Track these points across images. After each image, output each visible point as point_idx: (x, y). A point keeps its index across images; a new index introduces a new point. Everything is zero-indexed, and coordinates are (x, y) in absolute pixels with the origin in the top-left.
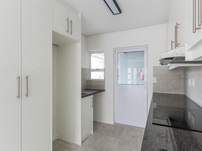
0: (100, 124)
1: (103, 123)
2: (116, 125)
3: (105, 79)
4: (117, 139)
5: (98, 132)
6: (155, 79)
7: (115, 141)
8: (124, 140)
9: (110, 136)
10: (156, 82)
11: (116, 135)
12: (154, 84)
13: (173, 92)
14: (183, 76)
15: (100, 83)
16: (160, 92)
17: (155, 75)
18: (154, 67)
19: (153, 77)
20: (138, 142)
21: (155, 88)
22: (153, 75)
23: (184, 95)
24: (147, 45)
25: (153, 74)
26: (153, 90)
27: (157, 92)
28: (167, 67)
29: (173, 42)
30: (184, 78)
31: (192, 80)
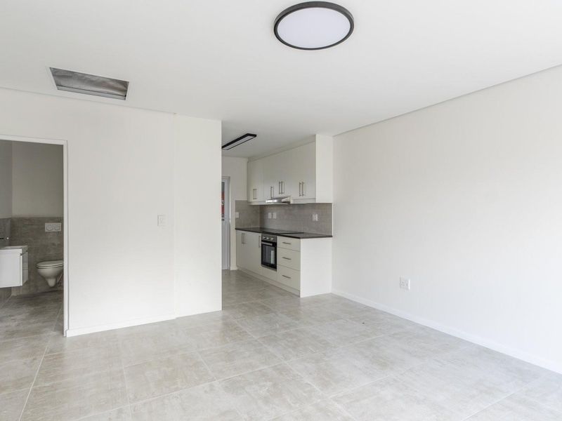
6: (238, 213)
10: (238, 217)
13: (252, 226)
14: (259, 211)
17: (237, 210)
18: (236, 201)
19: (235, 212)
21: (237, 223)
24: (230, 177)
25: (235, 208)
26: (236, 226)
27: (239, 227)
28: (248, 202)
29: (272, 187)
30: (261, 213)
31: (274, 213)
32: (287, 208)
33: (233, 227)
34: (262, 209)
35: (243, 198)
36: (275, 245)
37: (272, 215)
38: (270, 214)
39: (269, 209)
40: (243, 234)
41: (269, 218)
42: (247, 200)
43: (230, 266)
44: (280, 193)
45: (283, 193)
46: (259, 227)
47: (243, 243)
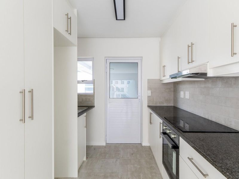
0: (89, 147)
1: (92, 146)
2: (108, 146)
3: (94, 92)
4: (117, 160)
5: (91, 157)
6: (150, 92)
7: (115, 162)
8: (123, 159)
9: (108, 159)
10: (150, 95)
11: (114, 156)
12: (148, 97)
13: (165, 105)
14: (172, 89)
15: (88, 97)
16: (154, 105)
17: (149, 88)
18: (148, 80)
19: (148, 90)
20: (138, 158)
21: (149, 101)
22: (148, 88)
23: (174, 106)
24: (142, 57)
25: (148, 86)
26: (148, 104)
27: (151, 105)
29: (179, 58)
30: (174, 91)
31: (186, 92)
32: (203, 86)
35: (155, 76)
37: (185, 93)
39: (181, 87)
40: (150, 113)
41: (181, 97)
42: (159, 78)
43: (143, 141)
44: (189, 63)
45: (194, 61)
46: (173, 105)
47: (151, 123)
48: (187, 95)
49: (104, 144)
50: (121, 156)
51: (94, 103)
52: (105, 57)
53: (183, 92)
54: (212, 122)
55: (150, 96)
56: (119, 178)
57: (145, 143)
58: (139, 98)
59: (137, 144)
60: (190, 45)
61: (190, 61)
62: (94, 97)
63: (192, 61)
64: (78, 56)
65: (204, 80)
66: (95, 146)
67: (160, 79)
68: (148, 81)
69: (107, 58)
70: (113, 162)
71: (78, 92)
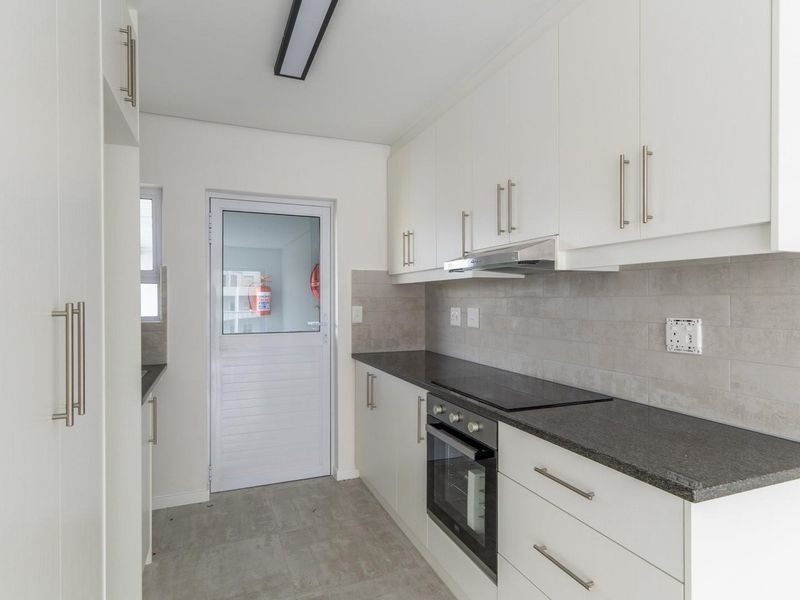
2: (220, 499)
3: (164, 315)
4: (268, 539)
6: (359, 309)
7: (266, 545)
8: (289, 531)
9: (235, 541)
10: (359, 319)
11: (253, 528)
12: (355, 325)
13: (403, 348)
14: (422, 302)
16: (372, 351)
17: (357, 299)
18: (355, 273)
19: (353, 305)
20: (335, 517)
21: (357, 338)
22: (352, 298)
23: (427, 351)
24: (335, 201)
25: (353, 294)
26: (354, 347)
27: (362, 350)
28: (389, 275)
29: (465, 215)
30: (428, 307)
31: (469, 309)
32: (519, 292)
33: (346, 349)
34: (432, 296)
35: (375, 264)
36: (487, 457)
37: (464, 314)
38: (455, 313)
39: (453, 294)
40: (369, 375)
41: (453, 323)
42: (385, 269)
43: (337, 467)
44: (500, 231)
45: (514, 229)
46: (424, 349)
47: (371, 404)
48: (474, 318)
49: (205, 497)
50: (280, 525)
51: (164, 354)
52: (208, 190)
53: (459, 309)
54: (544, 382)
55: (359, 324)
56: (295, 587)
57: (346, 472)
58: (325, 330)
59: (320, 480)
60: (504, 185)
61: (504, 227)
62: (165, 331)
63: (511, 229)
64: (141, 182)
65: (523, 276)
66: (168, 509)
67: (388, 272)
68: (353, 275)
69: (214, 195)
70: (258, 547)
71: (143, 314)
